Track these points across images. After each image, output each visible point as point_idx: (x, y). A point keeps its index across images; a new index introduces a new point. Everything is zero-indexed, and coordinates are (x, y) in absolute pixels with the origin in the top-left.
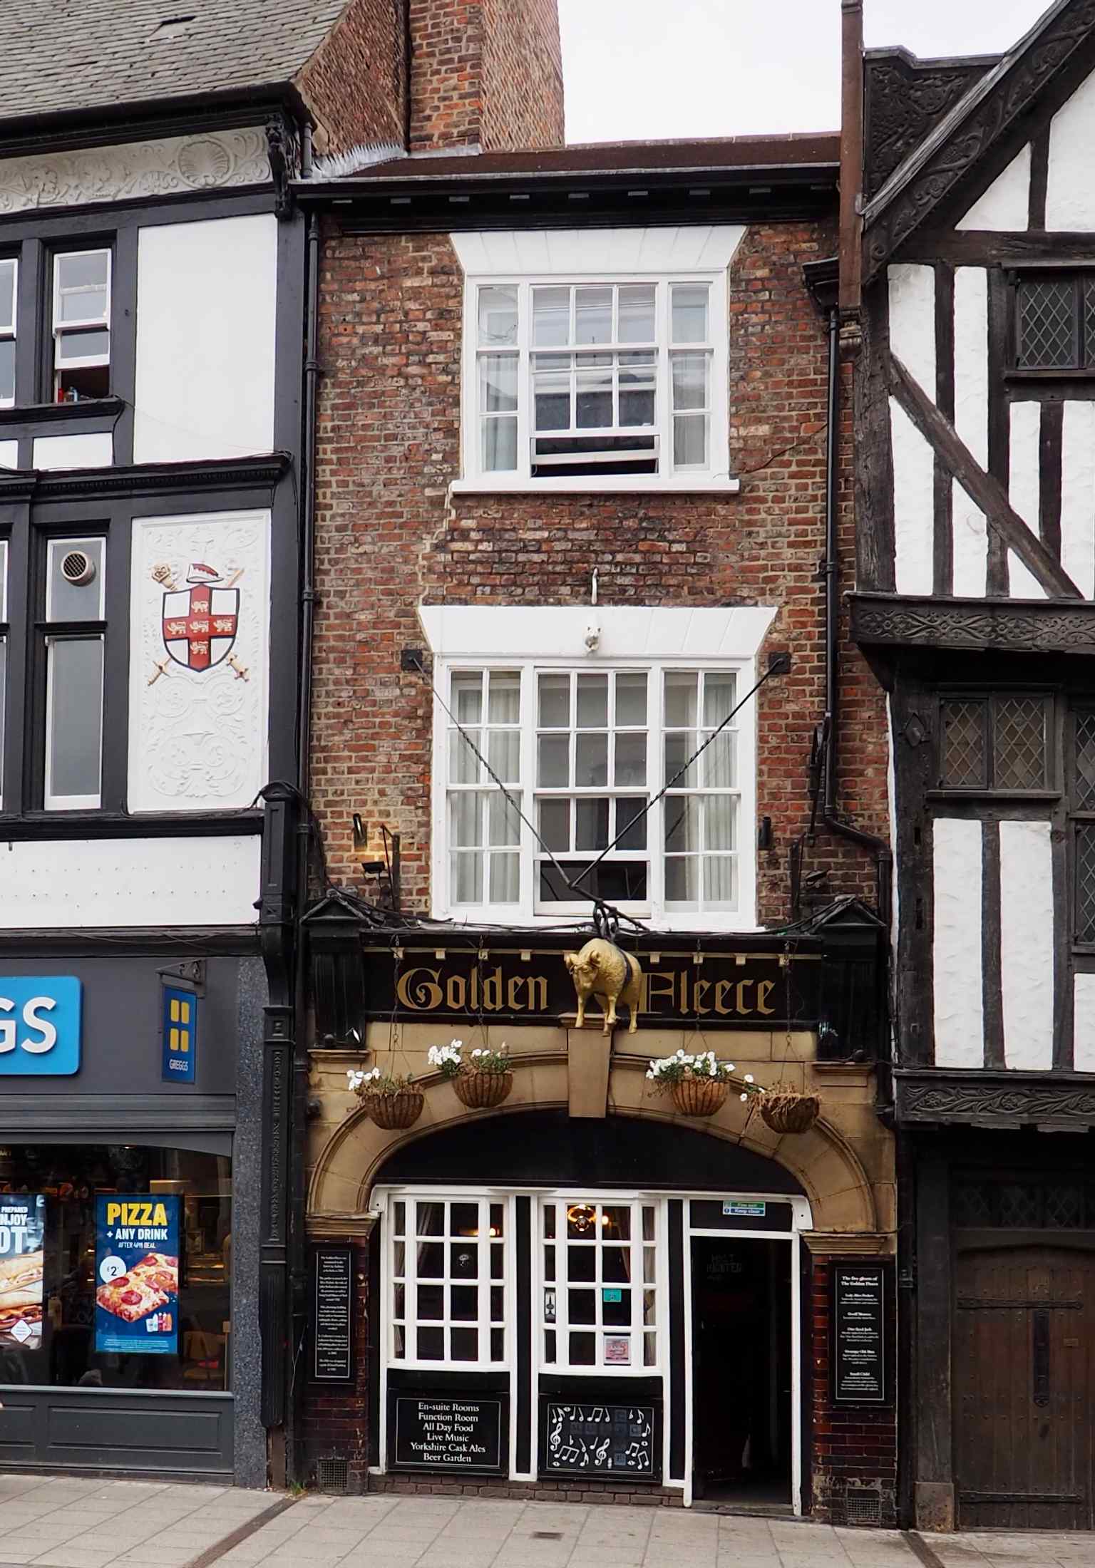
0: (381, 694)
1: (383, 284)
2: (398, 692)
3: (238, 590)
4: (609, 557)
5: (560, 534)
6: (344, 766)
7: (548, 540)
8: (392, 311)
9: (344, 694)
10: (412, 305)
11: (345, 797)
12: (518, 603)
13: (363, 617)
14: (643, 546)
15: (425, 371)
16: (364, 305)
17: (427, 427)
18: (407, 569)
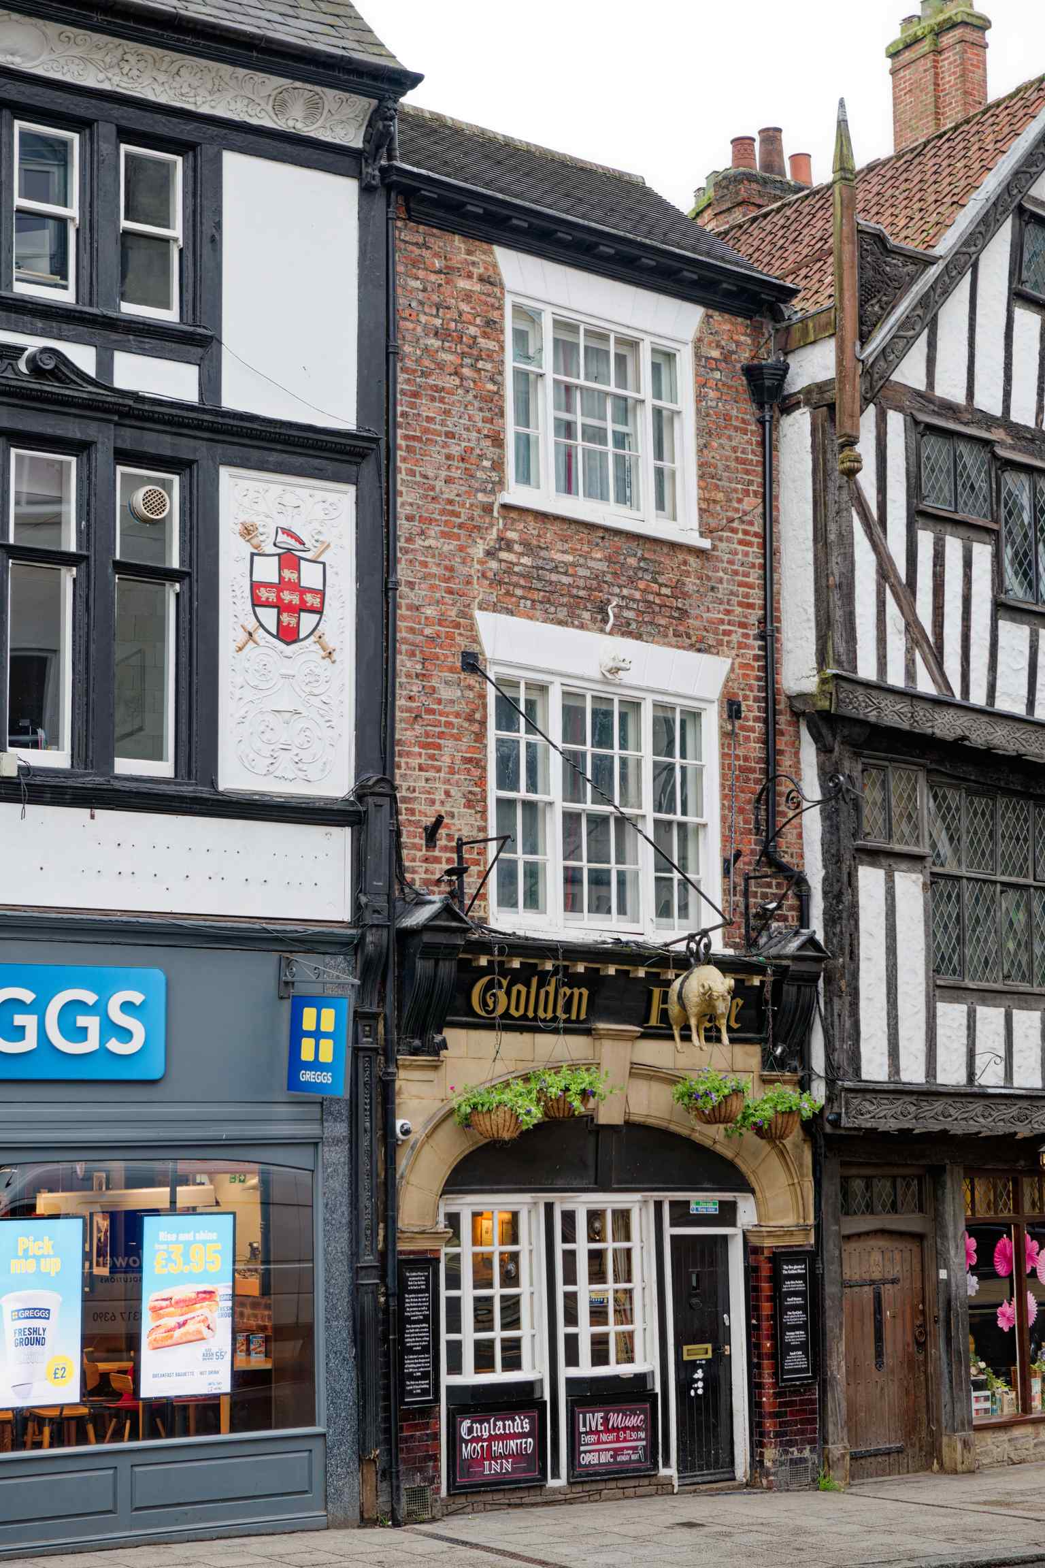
0: (446, 693)
1: (441, 279)
2: (459, 693)
3: (324, 564)
4: (616, 590)
5: (582, 561)
6: (415, 762)
7: (574, 565)
8: (448, 308)
9: (415, 689)
10: (465, 307)
11: (416, 794)
12: (552, 621)
13: (429, 611)
14: (642, 585)
15: (476, 376)
16: (426, 294)
17: (479, 431)
18: (465, 570)
